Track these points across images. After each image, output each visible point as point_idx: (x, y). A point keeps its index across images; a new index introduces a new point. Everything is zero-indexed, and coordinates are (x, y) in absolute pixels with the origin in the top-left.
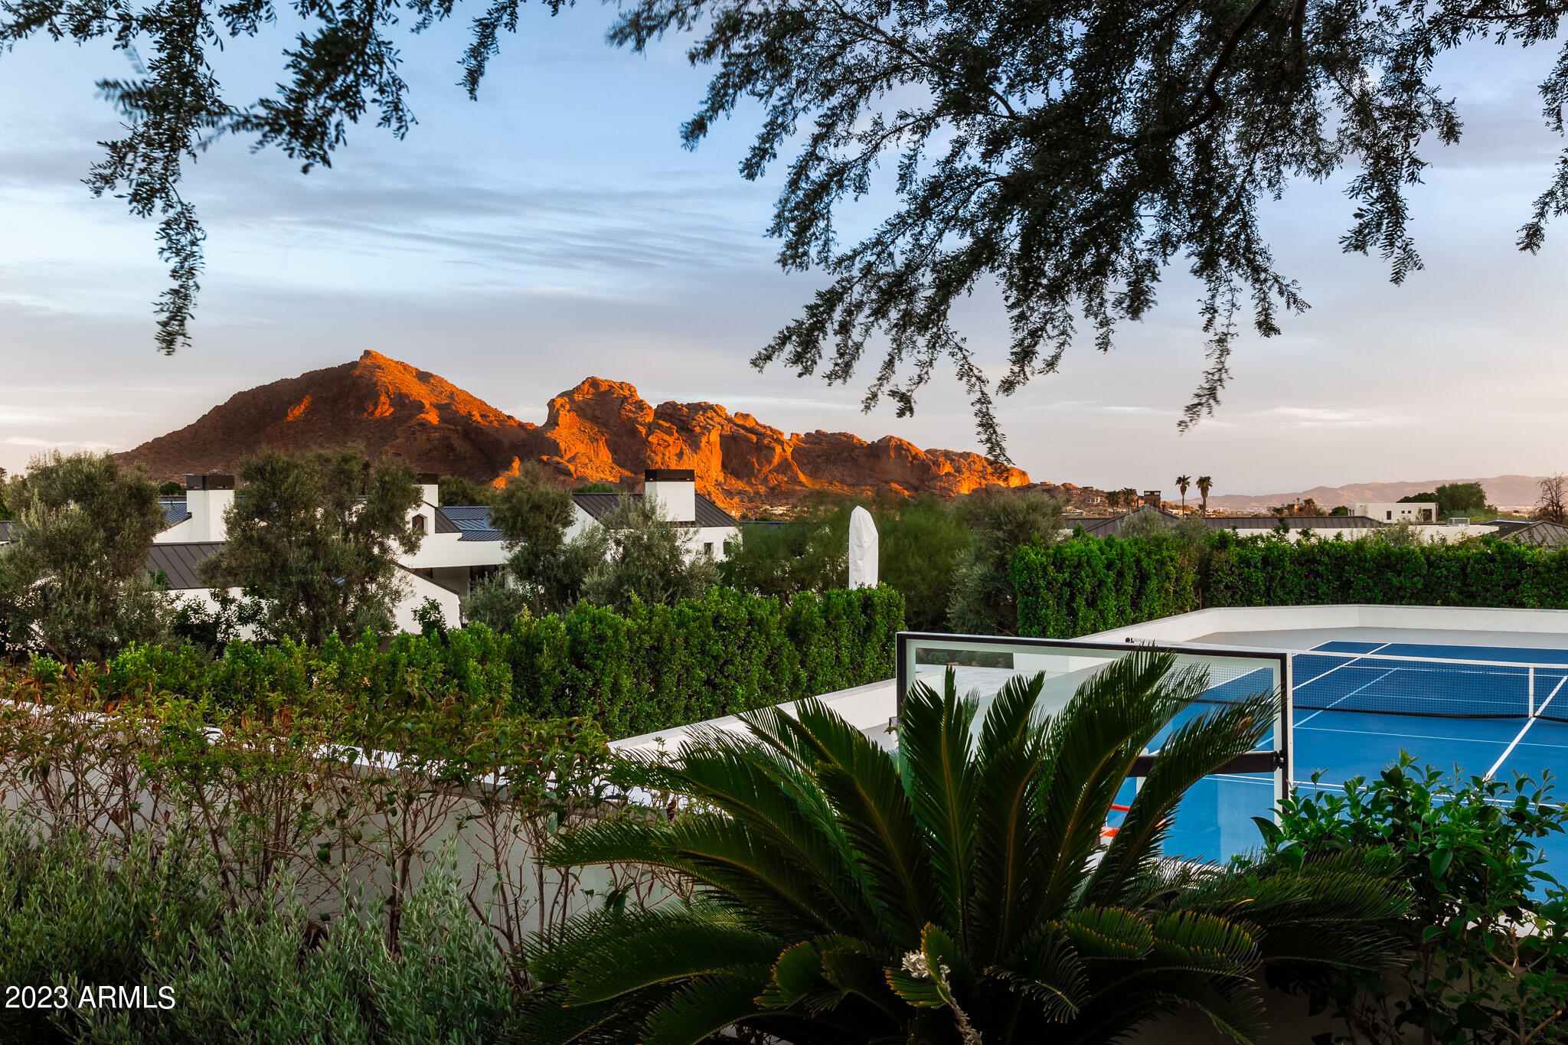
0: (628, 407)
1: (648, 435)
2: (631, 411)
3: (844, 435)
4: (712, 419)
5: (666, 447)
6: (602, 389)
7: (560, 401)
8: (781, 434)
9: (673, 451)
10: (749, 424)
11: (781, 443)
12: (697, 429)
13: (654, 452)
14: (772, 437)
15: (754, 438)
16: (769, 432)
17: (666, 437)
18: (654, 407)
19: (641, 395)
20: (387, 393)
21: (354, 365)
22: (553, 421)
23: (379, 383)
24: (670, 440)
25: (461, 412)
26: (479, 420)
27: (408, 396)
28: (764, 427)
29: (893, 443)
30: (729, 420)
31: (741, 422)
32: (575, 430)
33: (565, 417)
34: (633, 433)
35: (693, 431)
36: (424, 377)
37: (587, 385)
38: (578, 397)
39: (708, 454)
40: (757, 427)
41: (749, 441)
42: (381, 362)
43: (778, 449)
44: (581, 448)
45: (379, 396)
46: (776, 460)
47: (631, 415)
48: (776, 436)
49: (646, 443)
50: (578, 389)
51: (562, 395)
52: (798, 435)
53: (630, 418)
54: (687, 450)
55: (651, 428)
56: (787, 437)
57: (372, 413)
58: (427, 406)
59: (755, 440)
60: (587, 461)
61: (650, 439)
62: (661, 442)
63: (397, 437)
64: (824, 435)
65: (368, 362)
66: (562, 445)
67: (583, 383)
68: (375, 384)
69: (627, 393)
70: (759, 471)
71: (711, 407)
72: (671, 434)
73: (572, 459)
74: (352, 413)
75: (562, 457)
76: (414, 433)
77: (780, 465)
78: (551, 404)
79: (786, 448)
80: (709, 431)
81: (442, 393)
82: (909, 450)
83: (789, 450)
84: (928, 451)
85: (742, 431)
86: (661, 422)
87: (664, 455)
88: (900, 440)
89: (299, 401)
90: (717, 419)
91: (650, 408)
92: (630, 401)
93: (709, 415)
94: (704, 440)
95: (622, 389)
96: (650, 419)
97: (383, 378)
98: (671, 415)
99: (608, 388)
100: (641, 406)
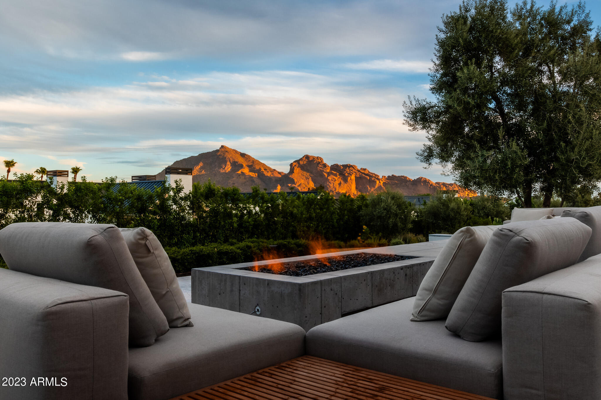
0: (320, 166)
1: (328, 177)
2: (321, 167)
3: (403, 176)
4: (352, 170)
5: (334, 181)
6: (310, 159)
7: (294, 164)
8: (378, 176)
9: (337, 182)
10: (366, 172)
11: (379, 179)
12: (346, 174)
13: (330, 183)
14: (375, 177)
15: (368, 178)
16: (374, 175)
17: (335, 177)
18: (330, 166)
19: (325, 161)
20: (230, 161)
21: (217, 151)
22: (292, 171)
23: (227, 157)
24: (336, 178)
25: (257, 168)
26: (264, 171)
27: (237, 162)
28: (372, 174)
29: (423, 180)
30: (359, 171)
31: (363, 172)
32: (300, 175)
33: (297, 170)
34: (322, 176)
35: (344, 175)
36: (243, 155)
37: (304, 158)
38: (301, 163)
39: (351, 184)
40: (369, 173)
41: (366, 179)
42: (227, 150)
43: (378, 182)
44: (302, 181)
45: (227, 162)
46: (377, 186)
47: (321, 169)
48: (377, 177)
49: (327, 180)
50: (301, 159)
51: (295, 162)
52: (385, 177)
54: (342, 182)
55: (329, 174)
56: (381, 177)
57: (224, 169)
58: (244, 166)
60: (305, 186)
61: (329, 178)
62: (333, 179)
63: (233, 177)
64: (395, 176)
65: (223, 150)
66: (296, 180)
69: (320, 161)
70: (370, 190)
71: (352, 166)
72: (336, 176)
73: (299, 185)
74: (217, 168)
75: (295, 184)
76: (239, 176)
78: (291, 165)
79: (381, 181)
80: (351, 175)
81: (249, 161)
82: (429, 182)
83: (382, 182)
84: (436, 183)
85: (363, 175)
86: (333, 171)
87: (334, 184)
88: (425, 179)
89: (197, 164)
90: (354, 170)
91: (329, 166)
92: (321, 164)
93: (351, 169)
94: (349, 178)
95: (318, 159)
96: (328, 171)
98: (336, 169)
99: (312, 159)
100: (325, 165)
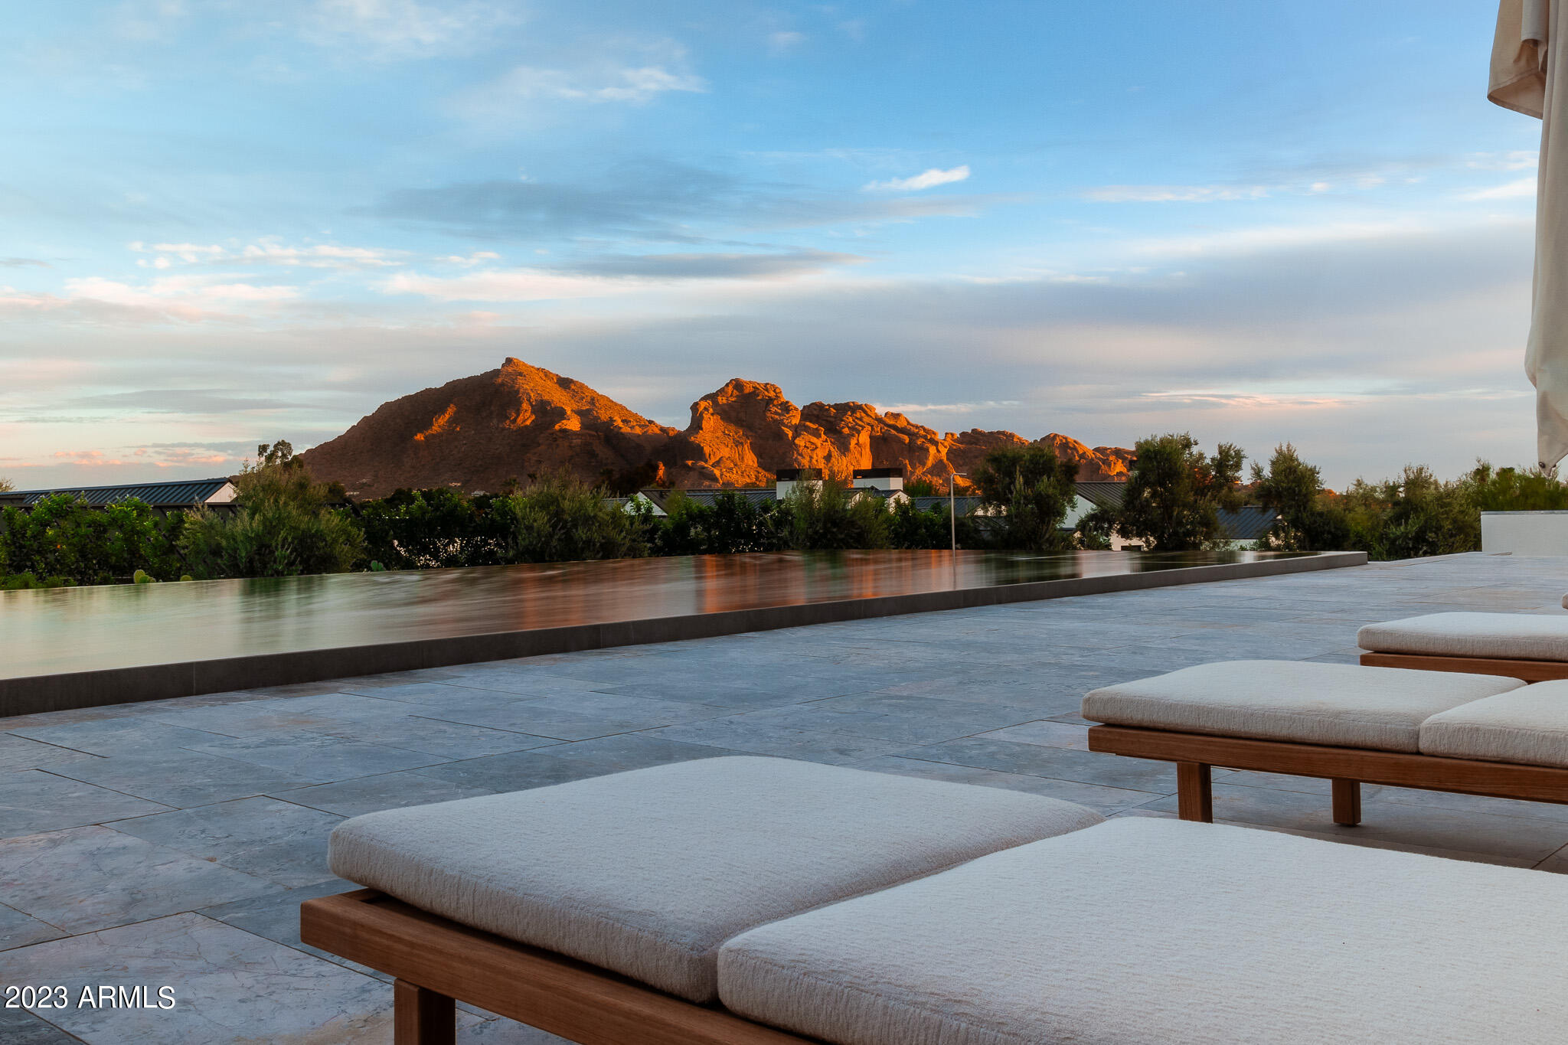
0: (774, 409)
1: (794, 438)
2: (776, 413)
3: (1003, 433)
4: (861, 419)
5: (813, 450)
6: (747, 391)
7: (703, 404)
8: (934, 433)
9: (820, 454)
10: (901, 424)
11: (935, 443)
12: (846, 431)
13: (801, 455)
14: (925, 437)
15: (907, 439)
16: (922, 432)
17: (814, 440)
18: (801, 408)
19: (786, 397)
20: (529, 400)
21: (496, 373)
22: (696, 424)
23: (521, 390)
24: (818, 442)
25: (603, 418)
26: (621, 425)
27: (549, 403)
28: (917, 427)
29: (1058, 441)
30: (879, 420)
31: (892, 422)
32: (719, 434)
33: (710, 422)
34: (780, 436)
35: (840, 432)
36: (565, 383)
37: (730, 387)
38: (722, 400)
39: (858, 456)
40: (909, 427)
41: (902, 442)
42: (522, 369)
43: (932, 450)
44: (725, 452)
45: (521, 403)
46: (930, 462)
47: (777, 417)
48: (930, 438)
49: (792, 445)
50: (721, 391)
51: (705, 398)
52: (952, 435)
53: (775, 421)
54: (835, 453)
55: (797, 430)
56: (940, 437)
57: (515, 421)
58: (569, 413)
59: (907, 441)
60: (732, 465)
61: (797, 441)
62: (808, 445)
63: (539, 445)
64: (981, 434)
65: (510, 370)
66: (707, 450)
67: (727, 385)
68: (518, 392)
69: (772, 394)
70: (912, 473)
71: (860, 407)
72: (818, 436)
73: (717, 464)
74: (495, 421)
75: (706, 461)
76: (555, 440)
77: (934, 466)
78: (695, 407)
79: (941, 448)
80: (859, 432)
81: (582, 398)
82: (1075, 449)
83: (944, 451)
84: (1097, 450)
85: (893, 432)
86: (808, 423)
87: (811, 458)
88: (1066, 438)
89: (443, 411)
90: (866, 419)
91: (796, 409)
92: (775, 402)
93: (858, 415)
94: (853, 442)
95: (767, 390)
96: (796, 421)
97: (525, 385)
98: (817, 417)
99: (752, 389)
100: (786, 407)
